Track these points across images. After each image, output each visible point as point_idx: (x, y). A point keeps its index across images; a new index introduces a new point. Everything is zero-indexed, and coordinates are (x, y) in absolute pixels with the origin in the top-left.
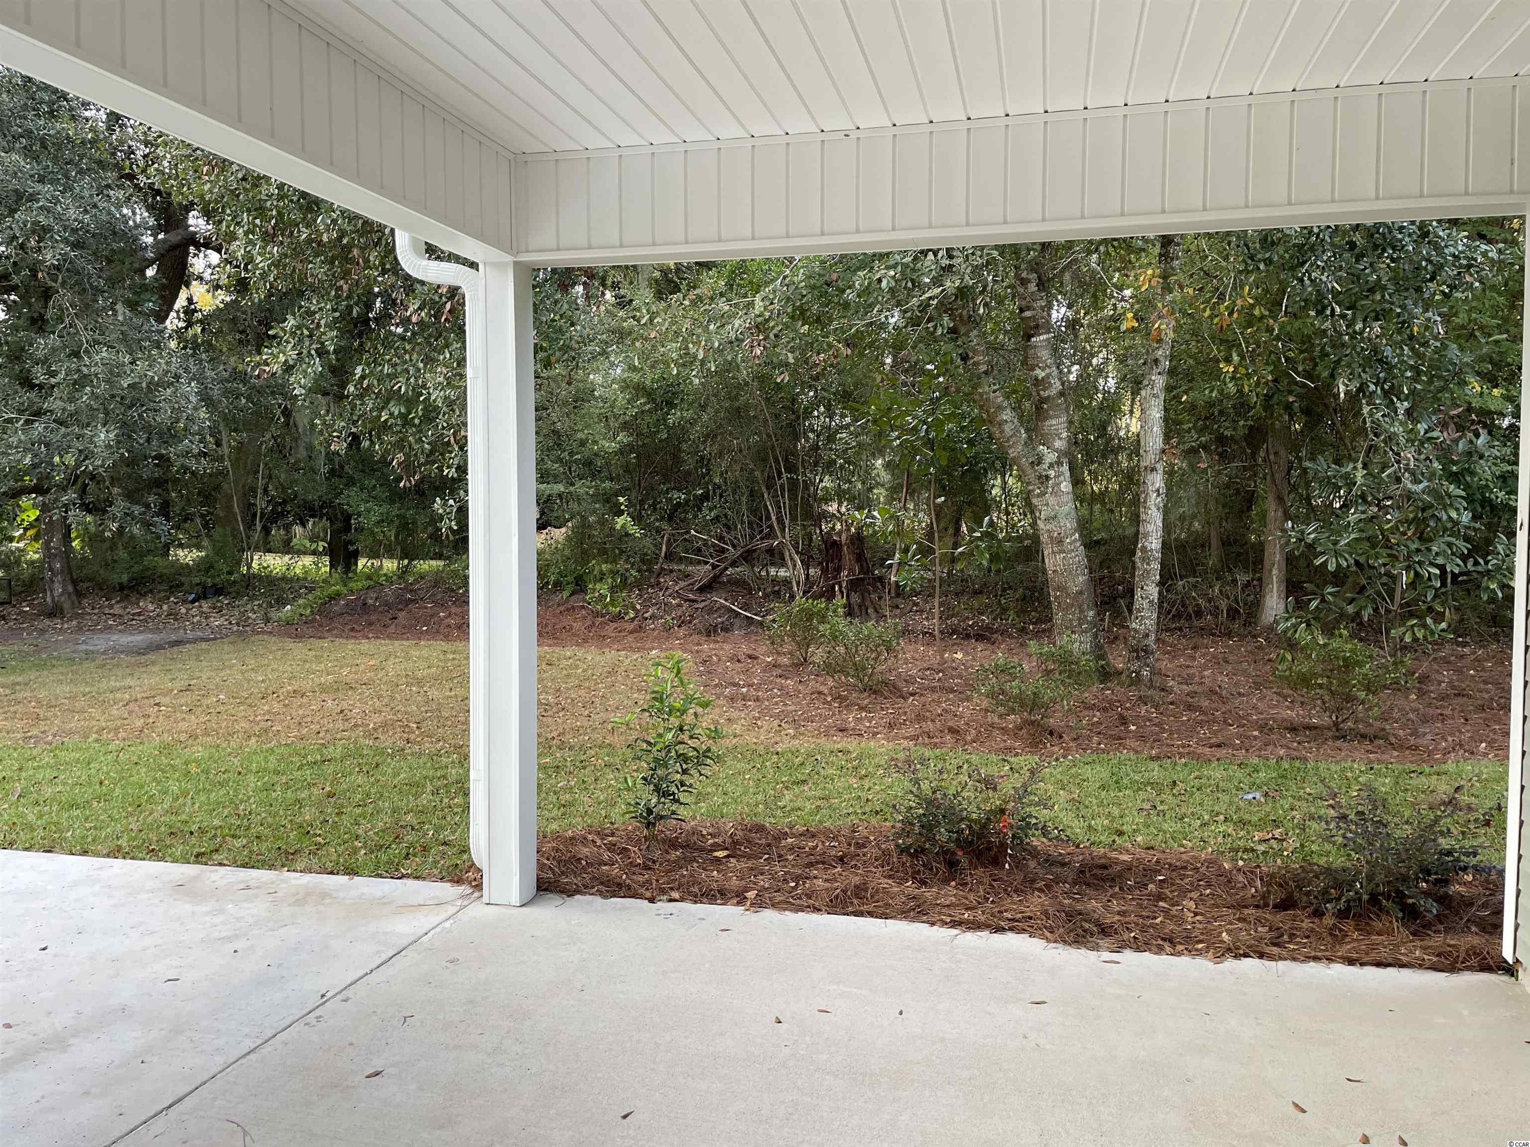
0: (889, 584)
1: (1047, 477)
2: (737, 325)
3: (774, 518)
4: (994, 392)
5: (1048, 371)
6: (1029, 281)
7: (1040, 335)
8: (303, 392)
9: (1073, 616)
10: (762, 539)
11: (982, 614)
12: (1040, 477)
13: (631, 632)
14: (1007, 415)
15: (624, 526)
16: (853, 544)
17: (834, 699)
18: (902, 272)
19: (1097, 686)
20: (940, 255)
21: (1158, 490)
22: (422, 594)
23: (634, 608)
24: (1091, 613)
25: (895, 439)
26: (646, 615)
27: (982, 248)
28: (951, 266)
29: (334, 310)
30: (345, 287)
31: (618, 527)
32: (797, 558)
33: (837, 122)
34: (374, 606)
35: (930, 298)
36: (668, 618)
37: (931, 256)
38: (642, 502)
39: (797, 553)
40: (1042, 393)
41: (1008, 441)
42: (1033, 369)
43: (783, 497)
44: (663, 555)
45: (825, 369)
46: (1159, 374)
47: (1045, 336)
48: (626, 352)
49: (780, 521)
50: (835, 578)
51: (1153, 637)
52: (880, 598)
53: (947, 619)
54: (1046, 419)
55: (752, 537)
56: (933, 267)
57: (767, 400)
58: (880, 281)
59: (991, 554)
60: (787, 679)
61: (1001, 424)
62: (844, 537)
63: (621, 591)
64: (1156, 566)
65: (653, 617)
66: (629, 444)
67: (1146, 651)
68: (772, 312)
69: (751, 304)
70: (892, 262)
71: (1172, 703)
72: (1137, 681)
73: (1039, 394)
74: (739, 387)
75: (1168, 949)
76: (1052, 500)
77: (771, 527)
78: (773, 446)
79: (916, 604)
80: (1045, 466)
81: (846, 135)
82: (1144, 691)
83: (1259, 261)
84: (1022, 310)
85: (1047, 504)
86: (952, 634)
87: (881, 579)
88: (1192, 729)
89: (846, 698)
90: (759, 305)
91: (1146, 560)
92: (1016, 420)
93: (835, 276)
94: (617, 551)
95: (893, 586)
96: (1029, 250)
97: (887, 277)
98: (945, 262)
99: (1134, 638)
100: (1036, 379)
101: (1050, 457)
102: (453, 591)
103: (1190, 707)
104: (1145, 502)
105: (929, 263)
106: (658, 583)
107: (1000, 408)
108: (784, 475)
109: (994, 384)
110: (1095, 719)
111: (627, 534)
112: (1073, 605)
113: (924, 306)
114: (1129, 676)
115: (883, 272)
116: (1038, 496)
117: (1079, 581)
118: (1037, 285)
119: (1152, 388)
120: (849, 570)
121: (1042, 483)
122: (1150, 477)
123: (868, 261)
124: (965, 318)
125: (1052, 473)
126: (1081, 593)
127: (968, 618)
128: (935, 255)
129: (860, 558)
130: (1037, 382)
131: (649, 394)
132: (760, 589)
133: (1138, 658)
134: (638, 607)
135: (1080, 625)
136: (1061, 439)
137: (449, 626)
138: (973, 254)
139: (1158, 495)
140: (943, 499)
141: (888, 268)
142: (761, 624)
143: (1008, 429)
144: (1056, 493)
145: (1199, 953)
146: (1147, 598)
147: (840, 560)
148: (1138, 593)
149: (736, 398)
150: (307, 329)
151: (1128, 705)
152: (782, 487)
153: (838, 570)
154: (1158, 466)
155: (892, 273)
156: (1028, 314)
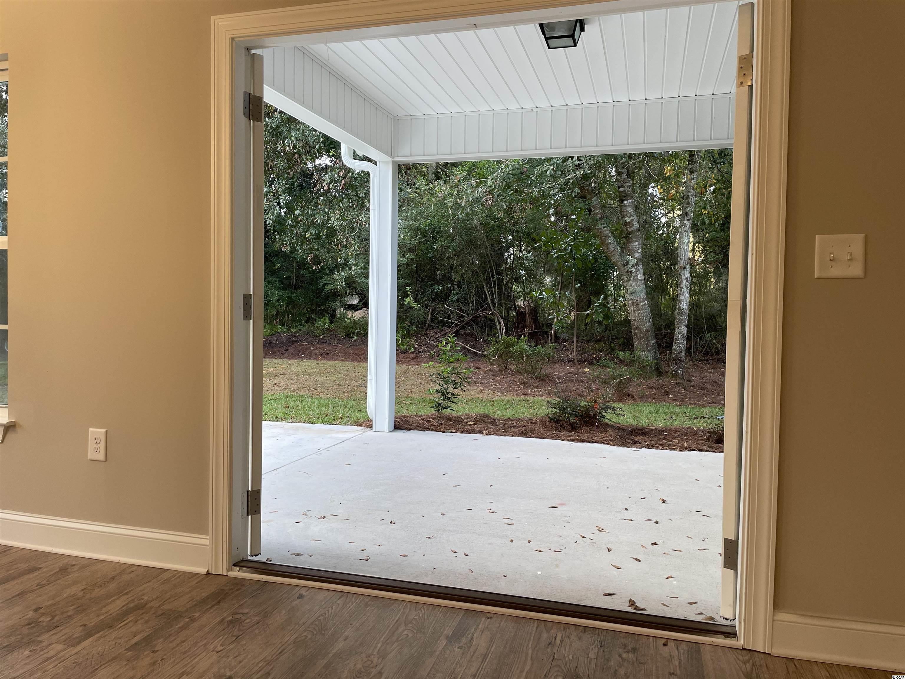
0: (551, 335)
1: (631, 272)
2: (480, 191)
3: (489, 299)
4: (604, 228)
5: (632, 218)
6: (622, 173)
7: (628, 200)
8: (271, 222)
9: (643, 343)
10: (483, 310)
11: (601, 352)
12: (627, 272)
13: (412, 359)
14: (611, 240)
15: (409, 303)
16: (531, 313)
17: (521, 384)
18: (557, 167)
19: (655, 378)
20: (574, 159)
21: (687, 279)
22: (300, 338)
23: (414, 347)
24: (653, 342)
25: (555, 254)
26: (420, 350)
27: (594, 156)
28: (579, 165)
29: (286, 184)
30: (291, 173)
31: (406, 303)
32: (501, 320)
33: (528, 104)
34: (276, 344)
35: (569, 179)
36: (432, 352)
37: (570, 160)
38: (418, 291)
39: (502, 318)
40: (629, 229)
41: (611, 253)
42: (624, 217)
43: (494, 288)
44: (429, 319)
45: (518, 220)
46: (688, 220)
47: (631, 201)
48: (412, 210)
49: (492, 301)
50: (522, 331)
51: (684, 353)
52: (546, 343)
53: (582, 354)
54: (630, 242)
55: (477, 310)
56: (571, 165)
57: (487, 236)
58: (546, 171)
59: (604, 315)
60: (496, 377)
61: (608, 244)
62: (527, 309)
63: (407, 338)
64: (685, 317)
65: (424, 351)
66: (413, 259)
67: (680, 360)
68: (496, 185)
69: (486, 182)
70: (552, 162)
71: (693, 386)
72: (676, 376)
73: (627, 229)
74: (472, 228)
75: (661, 448)
76: (633, 284)
77: (488, 304)
78: (490, 260)
79: (565, 346)
80: (630, 266)
81: (532, 110)
82: (679, 381)
83: (718, 163)
84: (619, 188)
85: (631, 286)
86: (584, 362)
87: (546, 333)
88: (701, 397)
89: (527, 383)
90: (490, 182)
91: (680, 314)
92: (615, 243)
93: (525, 170)
94: (405, 317)
95: (553, 337)
96: (622, 158)
97: (549, 169)
98: (577, 163)
99: (674, 354)
100: (626, 222)
101: (633, 261)
102: (317, 337)
103: (702, 388)
104: (680, 285)
105: (569, 163)
106: (427, 334)
107: (608, 237)
108: (495, 276)
109: (604, 224)
110: (653, 392)
111: (411, 308)
112: (643, 337)
113: (567, 183)
114: (672, 373)
115: (548, 167)
116: (627, 281)
117: (647, 325)
118: (627, 175)
119: (684, 227)
120: (530, 327)
121: (629, 275)
122: (683, 272)
123: (540, 162)
124: (590, 191)
125: (634, 270)
126: (648, 331)
127: (593, 354)
128: (572, 160)
129: (535, 320)
130: (626, 224)
131: (424, 233)
132: (481, 338)
133: (676, 364)
134: (416, 346)
135: (647, 347)
136: (638, 252)
137: (316, 354)
138: (589, 159)
139: (687, 281)
140: (579, 285)
141: (550, 165)
142: (481, 355)
143: (611, 247)
144: (635, 280)
145: (674, 449)
146: (681, 333)
147: (525, 322)
148: (677, 330)
149: (471, 235)
150: (272, 192)
151: (670, 387)
152: (494, 282)
153: (524, 327)
154: (687, 266)
155: (552, 167)
156: (621, 189)
